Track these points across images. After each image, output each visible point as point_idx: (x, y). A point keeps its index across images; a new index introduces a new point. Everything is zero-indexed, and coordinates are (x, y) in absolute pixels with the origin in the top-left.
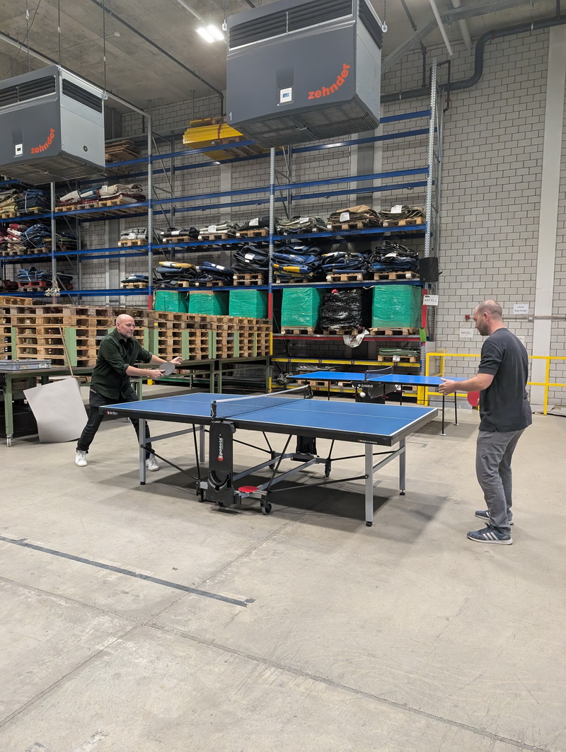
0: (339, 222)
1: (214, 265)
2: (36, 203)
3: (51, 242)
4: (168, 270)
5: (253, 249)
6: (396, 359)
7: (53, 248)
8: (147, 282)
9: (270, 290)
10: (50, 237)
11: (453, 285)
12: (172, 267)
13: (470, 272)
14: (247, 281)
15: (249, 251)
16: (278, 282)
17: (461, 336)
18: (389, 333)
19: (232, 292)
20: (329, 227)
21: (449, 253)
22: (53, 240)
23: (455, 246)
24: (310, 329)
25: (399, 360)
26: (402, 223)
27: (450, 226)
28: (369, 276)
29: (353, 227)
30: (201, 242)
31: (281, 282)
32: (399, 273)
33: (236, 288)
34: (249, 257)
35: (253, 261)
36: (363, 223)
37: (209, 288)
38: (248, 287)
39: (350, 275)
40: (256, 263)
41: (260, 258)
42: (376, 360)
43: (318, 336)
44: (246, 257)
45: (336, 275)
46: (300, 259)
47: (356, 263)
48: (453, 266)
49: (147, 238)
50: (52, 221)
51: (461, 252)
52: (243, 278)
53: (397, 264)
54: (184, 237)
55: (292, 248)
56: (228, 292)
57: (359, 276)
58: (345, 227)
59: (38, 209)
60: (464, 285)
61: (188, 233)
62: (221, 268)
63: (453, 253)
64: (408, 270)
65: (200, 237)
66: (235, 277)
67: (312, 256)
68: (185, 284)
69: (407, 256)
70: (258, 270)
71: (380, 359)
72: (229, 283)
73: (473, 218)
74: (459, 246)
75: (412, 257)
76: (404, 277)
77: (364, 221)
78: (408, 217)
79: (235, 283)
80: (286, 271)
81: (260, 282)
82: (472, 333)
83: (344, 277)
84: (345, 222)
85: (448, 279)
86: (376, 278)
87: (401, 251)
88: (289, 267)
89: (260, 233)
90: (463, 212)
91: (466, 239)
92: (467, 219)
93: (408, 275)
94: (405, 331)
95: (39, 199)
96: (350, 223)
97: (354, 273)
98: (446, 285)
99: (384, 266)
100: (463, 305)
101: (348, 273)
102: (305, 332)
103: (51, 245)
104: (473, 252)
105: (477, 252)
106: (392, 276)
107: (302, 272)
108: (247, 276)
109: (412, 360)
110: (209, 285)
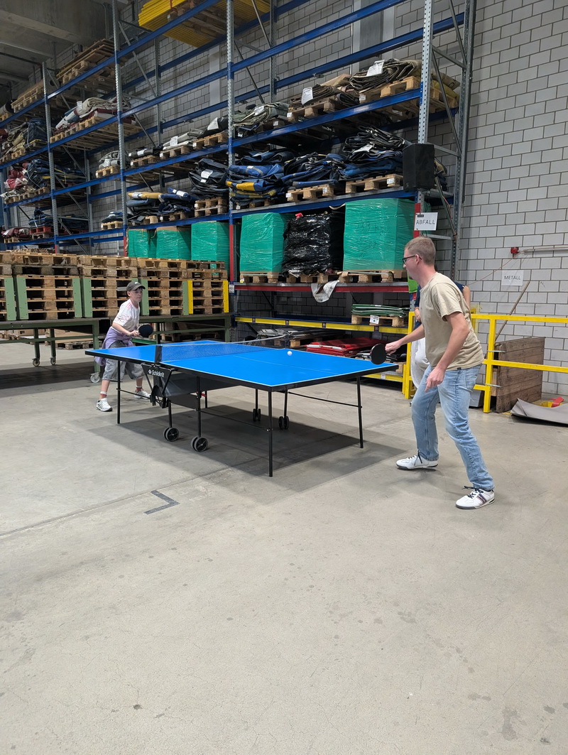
0: (300, 105)
1: (174, 191)
2: (35, 135)
3: (49, 179)
4: (136, 202)
5: (211, 163)
6: (375, 320)
7: (53, 187)
8: (121, 220)
9: (231, 221)
10: (48, 173)
11: (495, 198)
12: (139, 199)
13: (522, 172)
14: (207, 210)
15: (205, 167)
16: (238, 207)
17: (505, 283)
18: (363, 278)
19: (195, 226)
20: (289, 115)
21: (491, 142)
22: (52, 177)
23: (501, 129)
24: (270, 275)
25: (377, 322)
26: (386, 91)
27: (493, 95)
28: (339, 189)
29: (320, 111)
30: (164, 160)
31: (242, 208)
32: (379, 178)
33: (198, 219)
34: (206, 174)
35: (210, 180)
36: (332, 101)
37: (172, 223)
38: (209, 218)
39: (315, 188)
40: (214, 183)
41: (218, 174)
42: (348, 321)
43: (283, 285)
44: (202, 176)
45: (297, 190)
46: (259, 170)
47: (321, 168)
48: (496, 164)
49: (119, 162)
50: (49, 154)
51: (510, 138)
52: (204, 205)
53: (375, 164)
54: (149, 157)
55: (251, 156)
56: (190, 225)
57: (326, 189)
58: (309, 111)
59: (36, 142)
60: (513, 196)
61: (151, 151)
62: (181, 194)
63: (497, 141)
64: (391, 172)
65: (161, 155)
66: (196, 206)
67: (277, 165)
68: (152, 219)
69: (388, 148)
70: (217, 192)
71: (354, 320)
72: (190, 215)
73: (532, 73)
74: (507, 127)
75: (396, 149)
76: (383, 185)
77: (333, 97)
78: (394, 79)
79: (196, 214)
80: (241, 190)
81: (219, 208)
82: (522, 278)
83: (307, 193)
84: (308, 103)
85: (487, 187)
86: (348, 190)
87: (380, 141)
88: (243, 184)
89: (217, 138)
90: (515, 65)
91: (518, 113)
92: (522, 76)
93: (391, 180)
94: (385, 275)
95: (37, 129)
96: (315, 104)
97: (318, 184)
98: (484, 199)
99: (358, 169)
100: (510, 230)
101: (311, 186)
102: (265, 279)
103: (50, 183)
104: (529, 135)
105: (537, 133)
106: (369, 184)
107: (257, 190)
108: (208, 202)
109: (395, 322)
110: (172, 218)
